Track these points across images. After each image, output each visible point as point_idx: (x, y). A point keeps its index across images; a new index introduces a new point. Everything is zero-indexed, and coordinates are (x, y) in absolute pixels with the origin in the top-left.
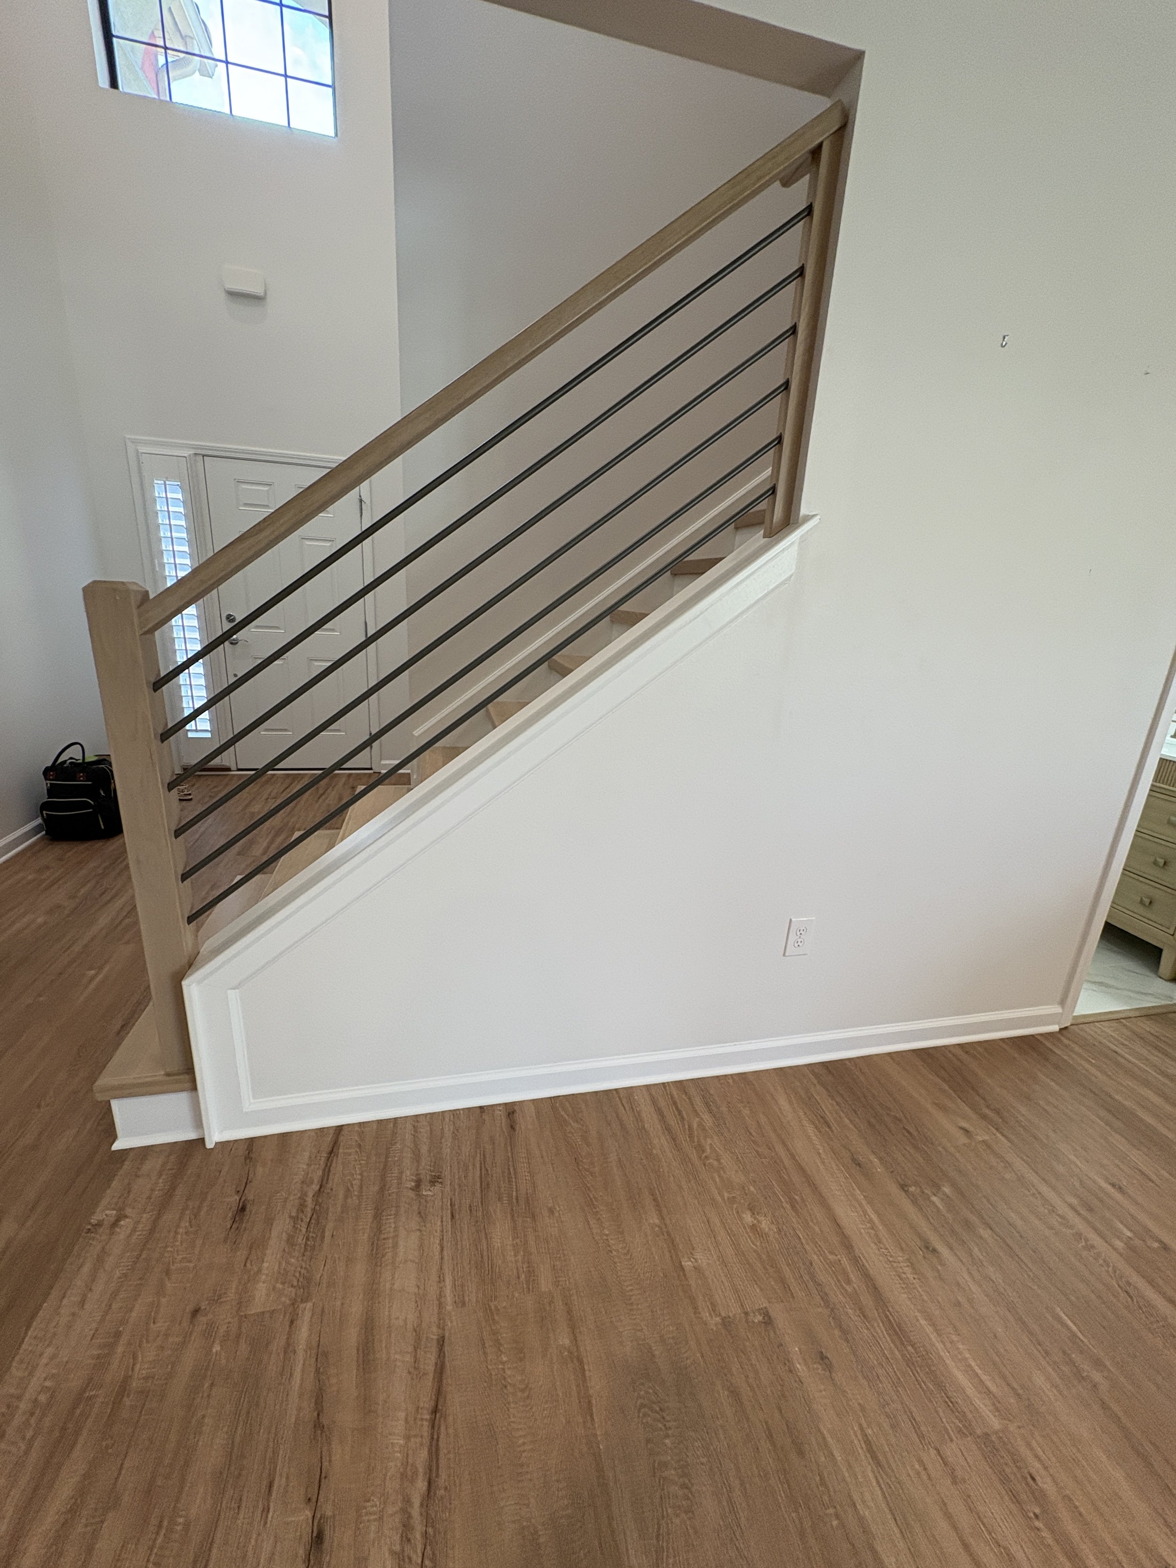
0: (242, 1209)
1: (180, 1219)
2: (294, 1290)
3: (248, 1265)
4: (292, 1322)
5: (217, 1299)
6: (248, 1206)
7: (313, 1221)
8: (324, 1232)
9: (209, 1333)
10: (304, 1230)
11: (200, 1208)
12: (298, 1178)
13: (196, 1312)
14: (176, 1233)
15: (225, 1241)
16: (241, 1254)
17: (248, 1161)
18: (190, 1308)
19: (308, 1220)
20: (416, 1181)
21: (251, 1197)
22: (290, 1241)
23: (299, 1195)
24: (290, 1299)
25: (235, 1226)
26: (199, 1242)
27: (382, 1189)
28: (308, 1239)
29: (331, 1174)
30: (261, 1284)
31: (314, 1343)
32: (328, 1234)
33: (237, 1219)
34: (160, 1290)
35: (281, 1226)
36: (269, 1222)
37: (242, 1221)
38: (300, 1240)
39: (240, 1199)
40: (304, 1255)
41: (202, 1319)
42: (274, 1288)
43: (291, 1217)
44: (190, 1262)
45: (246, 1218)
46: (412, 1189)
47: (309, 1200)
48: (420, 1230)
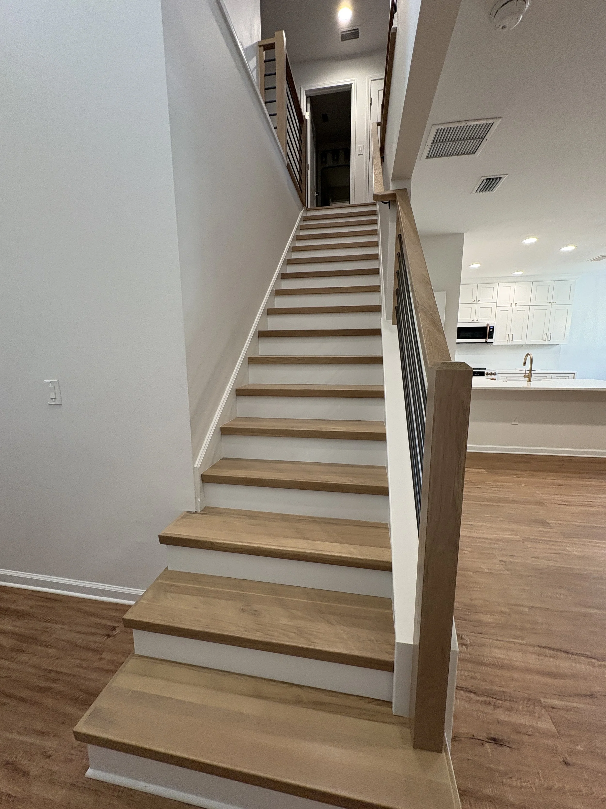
0: (494, 740)
1: (510, 786)
2: (537, 708)
3: (530, 733)
4: (553, 708)
5: (555, 751)
6: (492, 736)
7: (495, 697)
8: (500, 691)
9: (572, 752)
10: (501, 702)
11: (499, 771)
12: (467, 705)
13: (566, 763)
14: (521, 787)
15: (518, 750)
16: (525, 738)
17: (457, 739)
18: (565, 767)
19: (495, 699)
20: (463, 645)
21: (485, 735)
22: (510, 709)
23: (479, 705)
24: (542, 709)
25: (507, 744)
26: (524, 768)
27: (470, 661)
28: (506, 700)
29: (462, 686)
30: (539, 725)
31: (558, 697)
32: (501, 689)
33: (502, 743)
34: (561, 791)
35: (502, 716)
36: (499, 722)
37: (502, 740)
38: (507, 704)
39: (488, 742)
40: (516, 702)
41: (569, 760)
42: (539, 718)
43: (494, 709)
44: (538, 773)
45: (500, 738)
46: (467, 648)
47: (481, 699)
48: (490, 647)
